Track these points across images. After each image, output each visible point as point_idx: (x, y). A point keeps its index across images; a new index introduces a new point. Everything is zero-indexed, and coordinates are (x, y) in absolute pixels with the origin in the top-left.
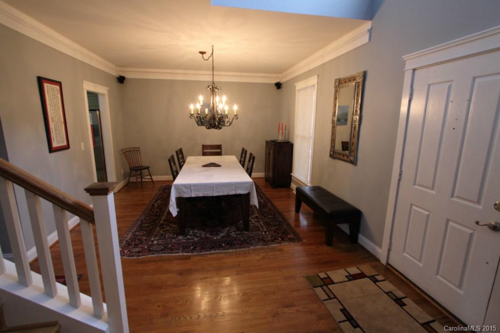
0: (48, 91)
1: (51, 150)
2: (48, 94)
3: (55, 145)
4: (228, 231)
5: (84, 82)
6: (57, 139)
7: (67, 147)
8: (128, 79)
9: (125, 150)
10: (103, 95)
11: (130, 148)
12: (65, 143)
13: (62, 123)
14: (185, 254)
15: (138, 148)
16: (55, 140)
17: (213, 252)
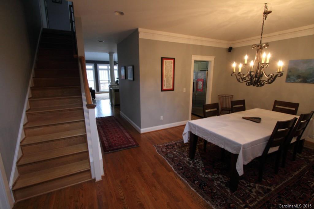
0: (165, 64)
1: (162, 90)
2: (165, 65)
3: (165, 88)
4: (219, 177)
5: (193, 55)
6: (166, 85)
7: (173, 90)
8: (234, 48)
9: (221, 96)
10: (211, 61)
11: (225, 95)
12: (172, 88)
13: (171, 78)
14: (172, 168)
15: (233, 96)
16: (165, 86)
17: (184, 179)
